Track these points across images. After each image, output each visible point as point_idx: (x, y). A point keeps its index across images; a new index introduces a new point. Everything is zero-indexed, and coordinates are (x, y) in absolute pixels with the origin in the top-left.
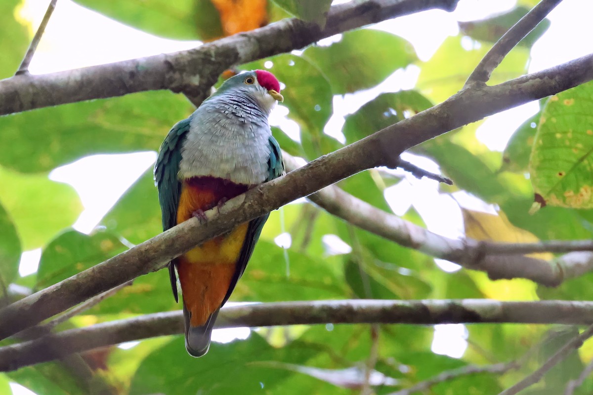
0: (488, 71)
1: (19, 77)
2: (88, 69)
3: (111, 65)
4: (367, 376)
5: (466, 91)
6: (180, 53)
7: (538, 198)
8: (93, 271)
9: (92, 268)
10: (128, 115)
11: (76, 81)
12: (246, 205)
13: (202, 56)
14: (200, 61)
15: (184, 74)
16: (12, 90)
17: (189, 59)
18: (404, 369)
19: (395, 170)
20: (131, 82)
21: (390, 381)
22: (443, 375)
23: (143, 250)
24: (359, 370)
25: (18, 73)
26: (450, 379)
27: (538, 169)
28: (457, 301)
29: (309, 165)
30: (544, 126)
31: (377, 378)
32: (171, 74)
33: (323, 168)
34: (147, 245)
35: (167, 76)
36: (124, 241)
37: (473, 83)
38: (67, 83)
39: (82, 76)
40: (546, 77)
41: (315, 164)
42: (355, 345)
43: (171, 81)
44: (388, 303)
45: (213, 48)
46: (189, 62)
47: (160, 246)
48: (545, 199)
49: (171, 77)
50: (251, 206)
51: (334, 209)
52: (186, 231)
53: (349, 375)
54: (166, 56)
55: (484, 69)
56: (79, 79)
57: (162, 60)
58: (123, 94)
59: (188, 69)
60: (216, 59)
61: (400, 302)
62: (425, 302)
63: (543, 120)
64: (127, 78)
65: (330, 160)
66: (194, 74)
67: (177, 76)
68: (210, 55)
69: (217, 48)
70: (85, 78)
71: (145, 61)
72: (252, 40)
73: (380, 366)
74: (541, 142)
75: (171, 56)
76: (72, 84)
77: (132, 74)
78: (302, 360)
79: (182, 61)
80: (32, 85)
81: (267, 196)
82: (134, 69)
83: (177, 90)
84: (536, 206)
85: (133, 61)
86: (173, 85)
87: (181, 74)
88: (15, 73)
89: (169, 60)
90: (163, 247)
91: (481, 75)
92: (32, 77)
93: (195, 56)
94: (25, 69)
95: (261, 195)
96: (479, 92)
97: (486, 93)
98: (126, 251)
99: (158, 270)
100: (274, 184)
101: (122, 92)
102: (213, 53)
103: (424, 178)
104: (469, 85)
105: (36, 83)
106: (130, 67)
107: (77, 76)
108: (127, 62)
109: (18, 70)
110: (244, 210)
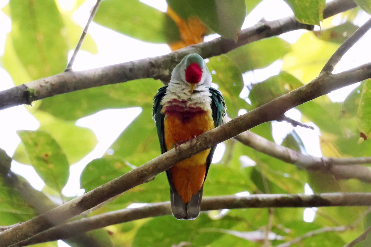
0: (333, 65)
1: (66, 73)
2: (106, 68)
3: (119, 65)
4: (267, 235)
5: (321, 77)
6: (158, 57)
7: (362, 135)
8: (112, 183)
9: (111, 181)
10: (127, 91)
11: (99, 75)
12: (198, 144)
13: (170, 58)
14: (169, 61)
15: (160, 69)
16: (63, 80)
17: (163, 60)
18: (287, 231)
19: (281, 122)
20: (130, 74)
21: (279, 238)
22: (310, 234)
23: (140, 170)
24: (262, 231)
25: (67, 71)
26: (314, 235)
27: (362, 118)
28: (318, 194)
29: (233, 120)
30: (365, 94)
31: (272, 236)
32: (153, 69)
33: (240, 122)
34: (142, 167)
35: (151, 71)
36: (128, 163)
37: (325, 73)
38: (94, 76)
39: (103, 71)
40: (366, 69)
41: (236, 120)
42: (259, 218)
43: (153, 73)
44: (278, 196)
45: (176, 54)
46: (163, 62)
47: (149, 168)
48: (366, 135)
49: (153, 71)
50: (200, 144)
51: (247, 143)
52: (164, 160)
53: (256, 235)
54: (150, 59)
55: (331, 64)
56: (101, 73)
57: (148, 61)
58: (126, 81)
59: (162, 66)
60: (178, 60)
61: (285, 195)
62: (300, 195)
63: (364, 91)
64: (128, 72)
65: (244, 118)
66: (166, 69)
67: (156, 70)
68: (175, 58)
69: (179, 54)
70: (104, 73)
71: (137, 62)
72: (199, 49)
73: (274, 229)
74: (363, 103)
75: (152, 59)
76: (97, 76)
77: (131, 70)
78: (229, 227)
79: (159, 62)
80: (74, 77)
81: (209, 139)
82: (132, 67)
83: (156, 78)
84: (361, 139)
85: (131, 62)
86: (155, 75)
87: (158, 69)
88: (64, 71)
89: (152, 61)
90: (151, 169)
91: (328, 68)
92: (74, 73)
93: (166, 59)
94: (70, 68)
95: (206, 138)
96: (328, 77)
97: (332, 78)
98: (130, 171)
99: (148, 182)
100: (213, 132)
101: (125, 80)
102: (176, 57)
103: (298, 126)
104: (322, 73)
105: (77, 76)
106: (130, 66)
107: (99, 72)
108: (128, 63)
109: (66, 69)
110: (197, 147)
